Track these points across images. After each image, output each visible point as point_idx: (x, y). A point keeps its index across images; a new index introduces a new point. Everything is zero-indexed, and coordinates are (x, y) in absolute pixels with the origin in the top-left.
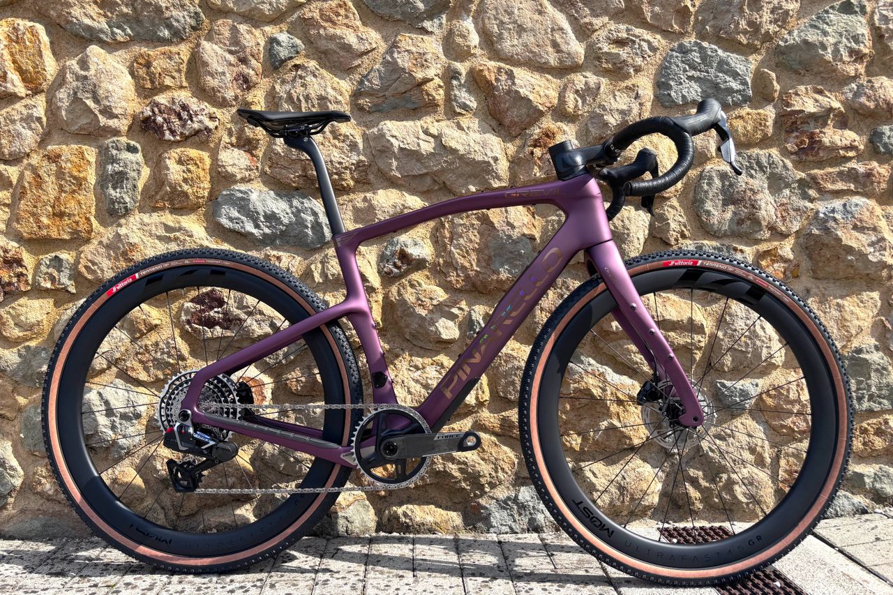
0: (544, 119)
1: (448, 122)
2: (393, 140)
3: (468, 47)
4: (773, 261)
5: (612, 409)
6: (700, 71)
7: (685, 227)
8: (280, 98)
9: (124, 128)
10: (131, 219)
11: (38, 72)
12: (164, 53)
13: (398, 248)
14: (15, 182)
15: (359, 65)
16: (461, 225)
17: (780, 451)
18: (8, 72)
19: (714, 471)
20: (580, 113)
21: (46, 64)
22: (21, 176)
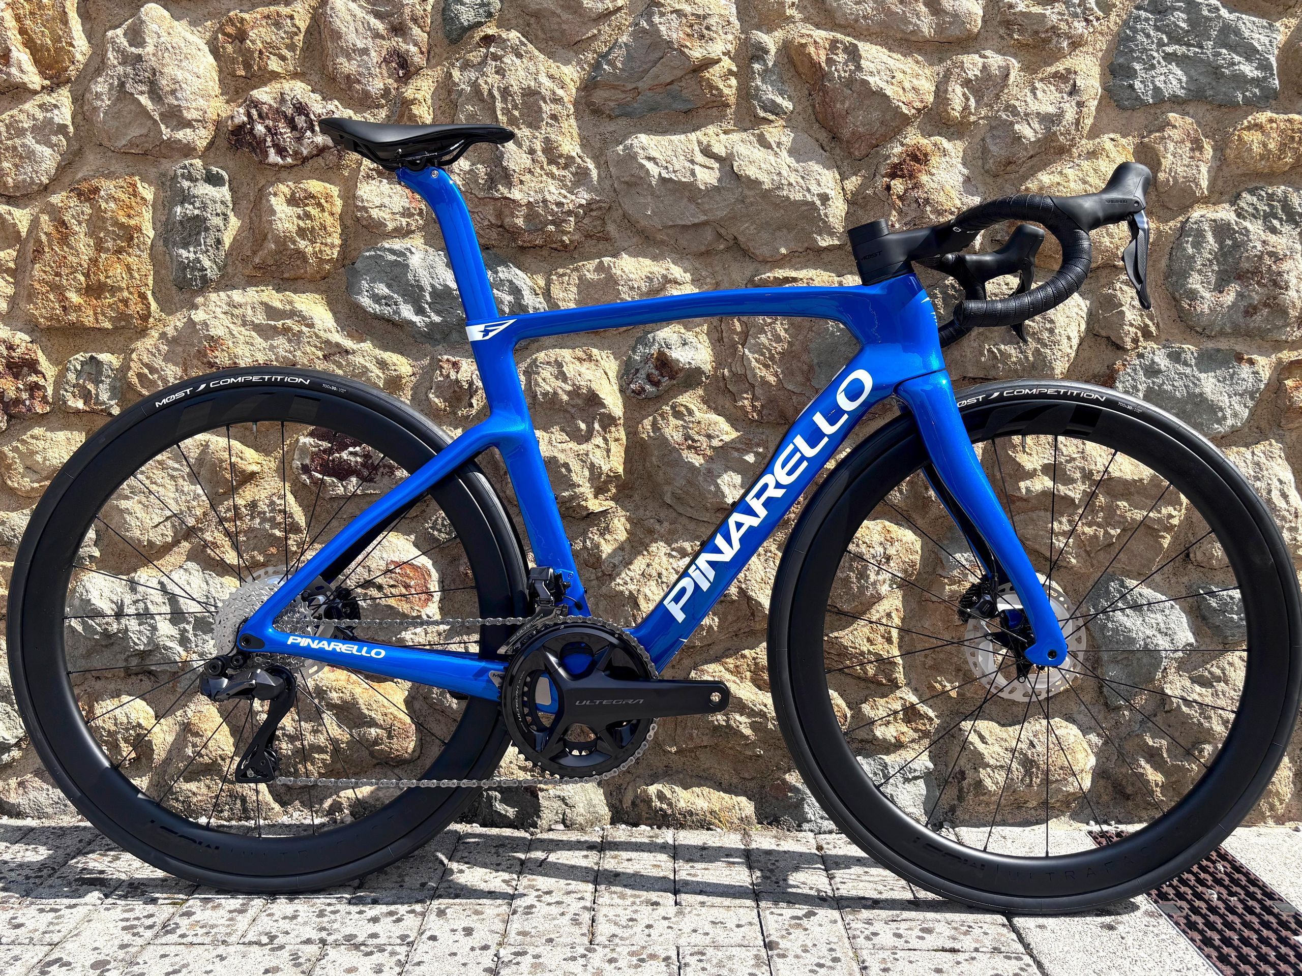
0: (909, 129)
1: (744, 135)
2: (649, 165)
6: (1188, 45)
8: (461, 93)
9: (201, 144)
10: (213, 296)
12: (268, 16)
13: (654, 350)
14: (24, 233)
15: (595, 35)
18: (13, 48)
19: (1189, 738)
20: (972, 118)
22: (35, 224)
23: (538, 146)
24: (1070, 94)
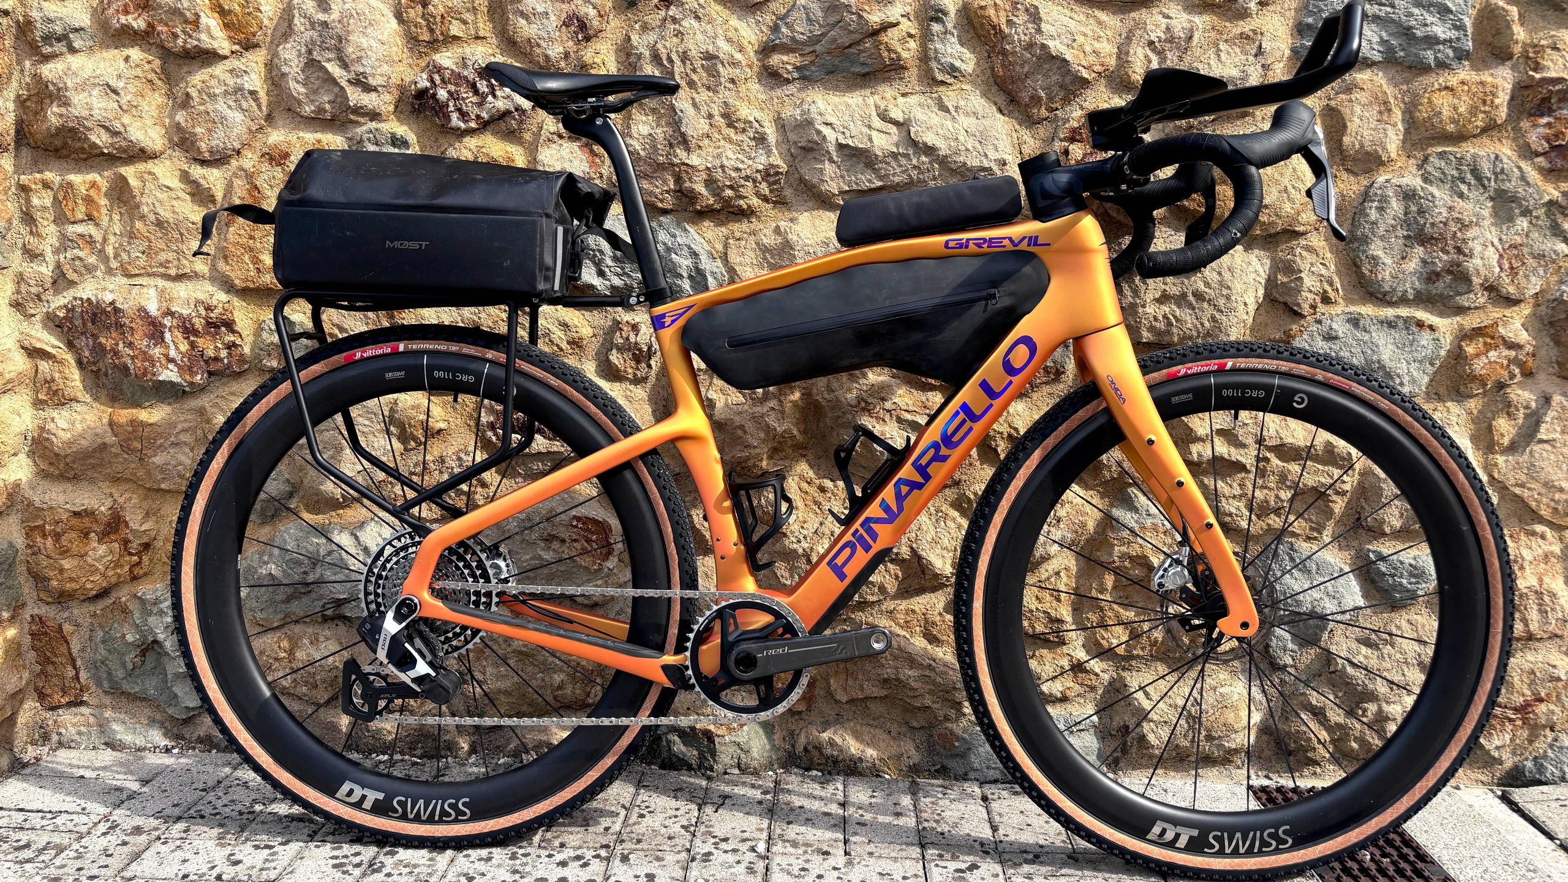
0: (1089, 92)
1: (922, 98)
2: (826, 131)
4: (1488, 347)
7: (1331, 285)
8: (640, 56)
9: (387, 109)
11: (249, 14)
14: (218, 197)
18: (202, 14)
19: (1354, 698)
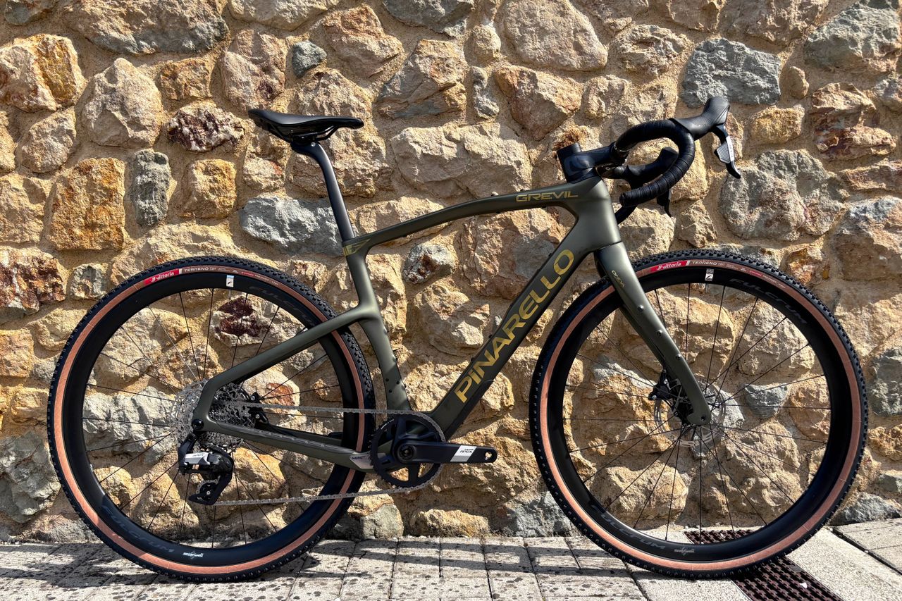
0: (567, 122)
1: (471, 127)
2: (416, 146)
3: (491, 51)
4: (803, 263)
5: (638, 413)
6: (727, 70)
7: (712, 229)
8: (304, 106)
9: (152, 140)
10: (161, 229)
11: (68, 86)
12: (190, 64)
13: (422, 255)
14: (48, 194)
15: (382, 71)
16: (485, 230)
17: (809, 455)
18: (39, 86)
19: (742, 474)
20: (604, 115)
21: (76, 77)
22: (54, 188)
23: (350, 136)
24: (660, 100)
